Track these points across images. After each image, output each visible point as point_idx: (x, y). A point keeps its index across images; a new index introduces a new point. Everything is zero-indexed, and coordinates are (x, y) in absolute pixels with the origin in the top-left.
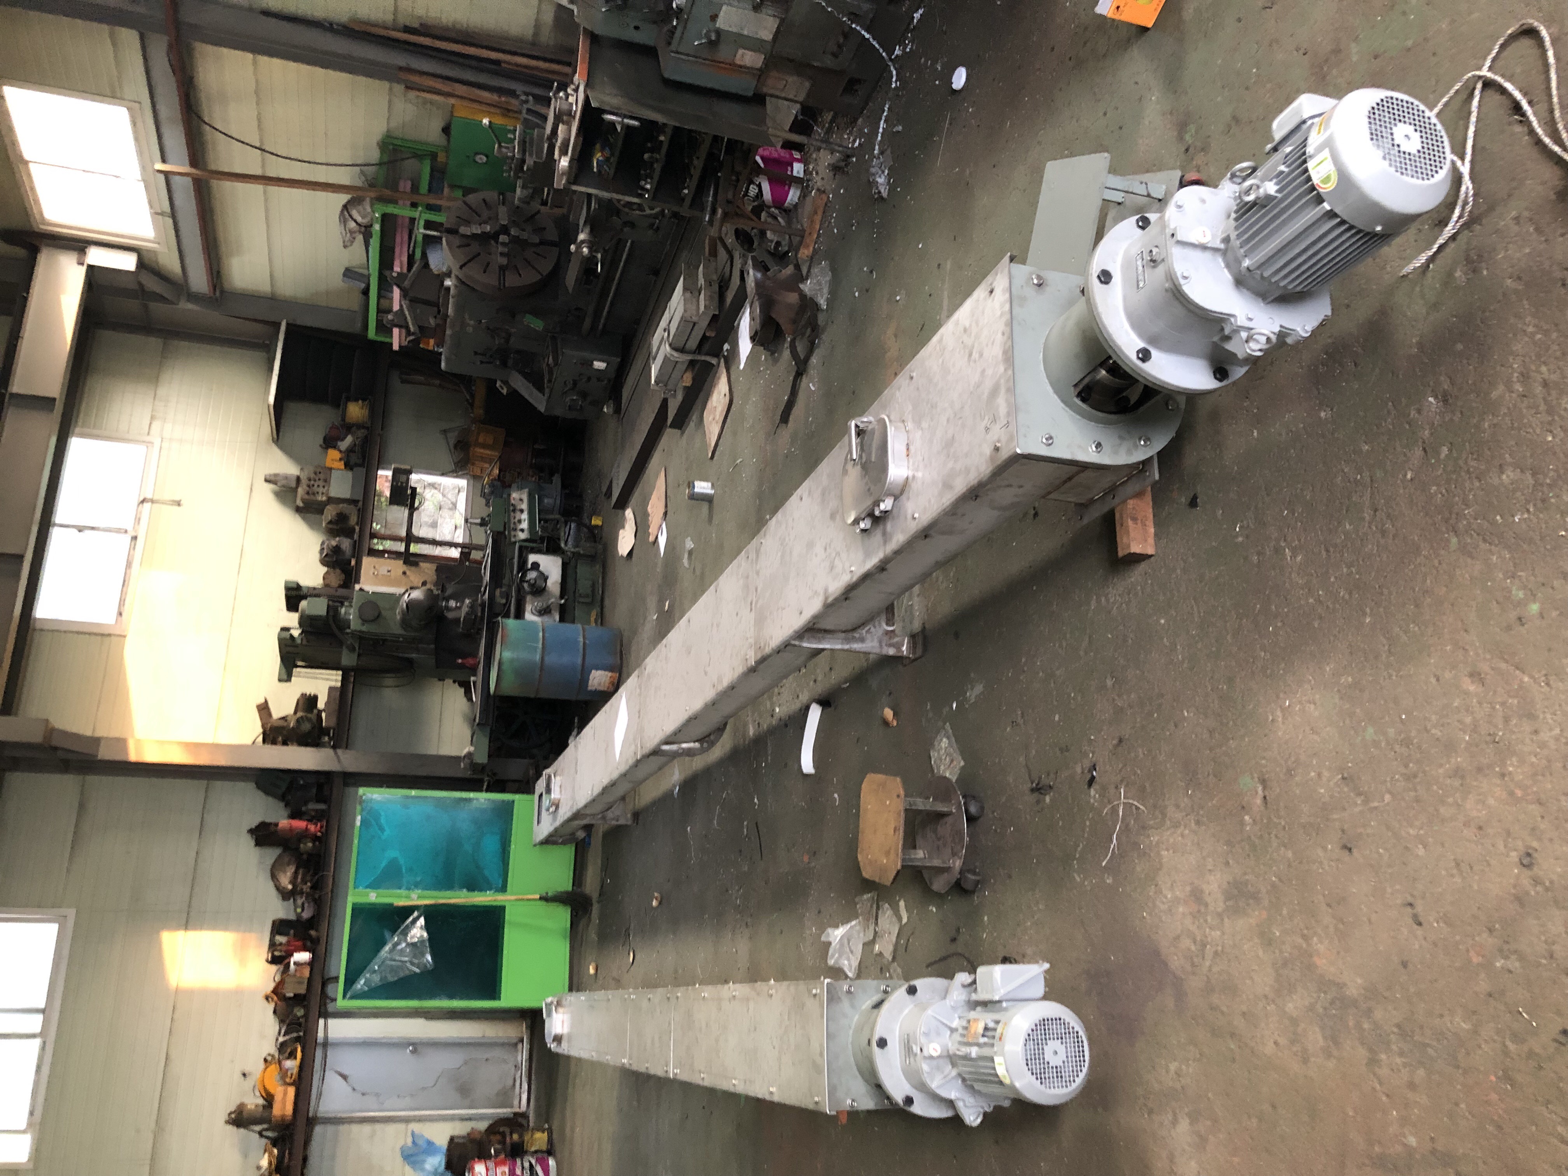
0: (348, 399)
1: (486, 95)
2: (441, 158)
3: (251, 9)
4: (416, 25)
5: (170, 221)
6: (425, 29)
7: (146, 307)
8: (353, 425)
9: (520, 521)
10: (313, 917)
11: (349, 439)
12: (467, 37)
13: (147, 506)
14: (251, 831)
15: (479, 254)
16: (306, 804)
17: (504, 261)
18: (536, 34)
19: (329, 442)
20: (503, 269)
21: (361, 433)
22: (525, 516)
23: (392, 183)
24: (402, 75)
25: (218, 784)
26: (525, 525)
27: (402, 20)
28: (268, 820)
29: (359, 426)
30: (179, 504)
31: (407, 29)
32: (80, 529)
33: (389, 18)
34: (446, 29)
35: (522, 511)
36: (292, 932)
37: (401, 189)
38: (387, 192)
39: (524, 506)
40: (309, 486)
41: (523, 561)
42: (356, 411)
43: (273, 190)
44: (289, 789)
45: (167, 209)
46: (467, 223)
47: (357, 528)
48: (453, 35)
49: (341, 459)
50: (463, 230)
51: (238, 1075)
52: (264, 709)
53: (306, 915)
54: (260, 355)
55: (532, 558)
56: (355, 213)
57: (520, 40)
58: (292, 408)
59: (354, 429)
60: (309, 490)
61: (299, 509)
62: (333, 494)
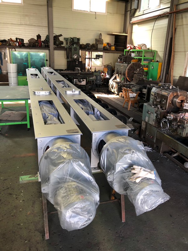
0: (115, 47)
2: (153, 61)
5: (142, 14)
10: (25, 46)
11: (108, 47)
13: (95, 13)
16: (44, 43)
22: (91, 78)
28: (41, 37)
30: (96, 19)
36: (22, 42)
42: (113, 48)
47: (93, 49)
49: (105, 46)
54: (122, 31)
55: (85, 80)
56: (143, 46)
58: (114, 37)
59: (110, 48)
60: (99, 40)
61: (96, 39)
62: (98, 45)
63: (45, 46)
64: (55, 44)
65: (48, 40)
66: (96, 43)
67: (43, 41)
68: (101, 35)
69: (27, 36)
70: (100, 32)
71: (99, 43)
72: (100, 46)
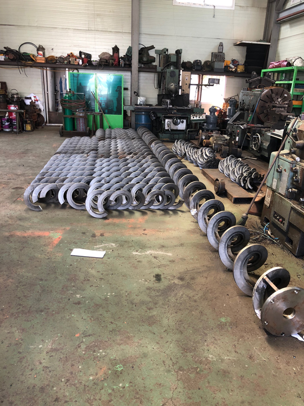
0: (245, 66)
7: (275, 1)
10: (93, 65)
11: (233, 67)
13: (213, 7)
14: (116, 47)
16: (124, 61)
21: (234, 70)
22: (198, 118)
25: (130, 36)
26: (195, 118)
28: (120, 51)
29: (236, 70)
30: (214, 17)
35: (199, 117)
39: (201, 118)
41: (184, 118)
42: (240, 69)
44: (128, 56)
45: (302, 2)
47: (205, 71)
49: (227, 65)
51: (53, 47)
52: (152, 47)
53: (94, 63)
54: (262, 38)
55: (185, 121)
56: (297, 61)
58: (245, 49)
59: (236, 68)
60: (218, 56)
61: (212, 53)
62: (216, 63)
63: (125, 64)
64: (140, 61)
65: (130, 56)
66: (211, 60)
67: (123, 56)
69: (98, 49)
70: (221, 41)
71: (217, 59)
72: (218, 65)
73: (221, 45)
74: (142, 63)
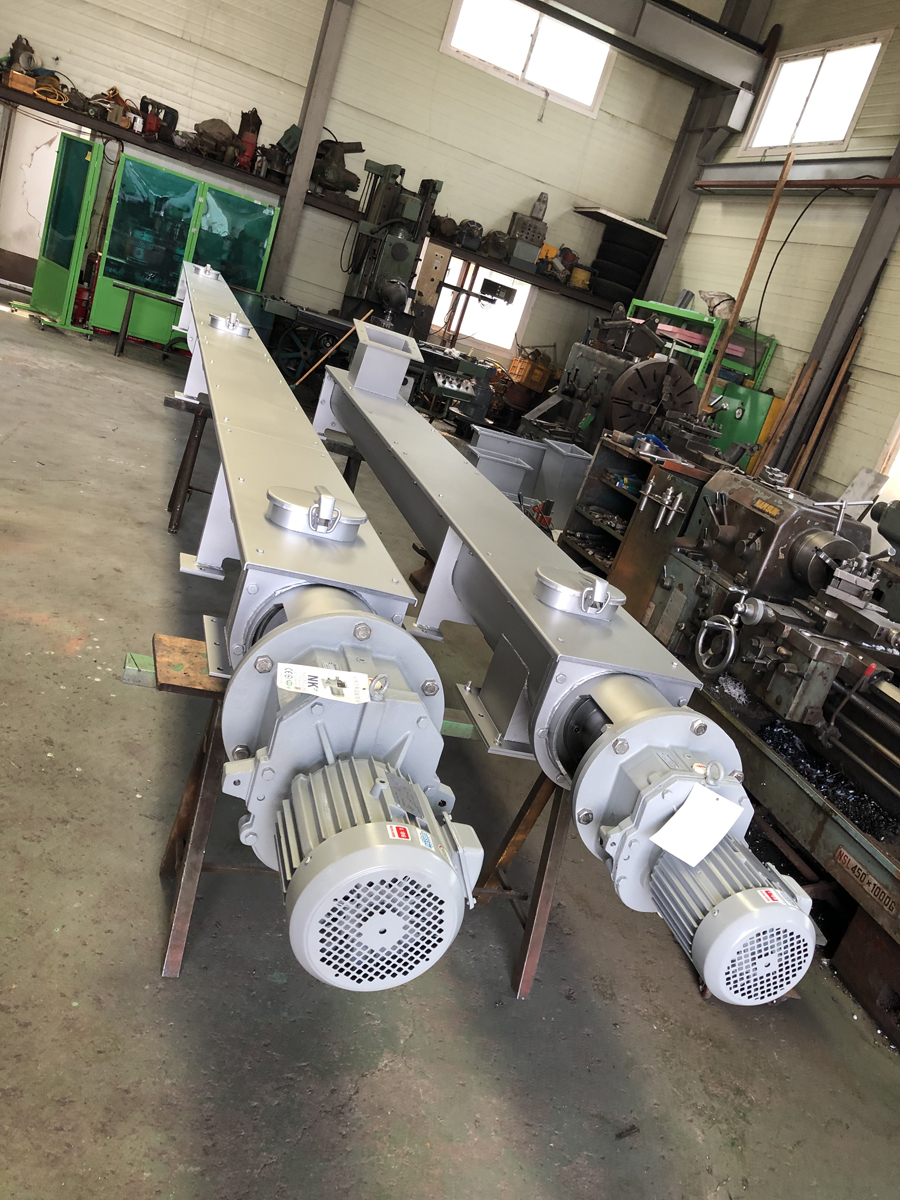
0: (593, 274)
1: (785, 427)
2: (749, 382)
3: (891, 251)
4: (850, 382)
5: (758, 160)
6: (844, 389)
7: (701, 131)
8: (571, 270)
9: (451, 383)
10: (173, 143)
11: (561, 267)
12: (832, 421)
13: (543, 95)
14: (254, 112)
15: (645, 387)
16: (268, 161)
17: (635, 406)
18: (822, 478)
19: (565, 253)
20: (629, 404)
21: (561, 276)
22: (454, 387)
23: (736, 338)
24: (814, 363)
25: (302, 95)
26: (448, 385)
27: (856, 374)
28: (262, 128)
29: (568, 278)
30: (540, 120)
31: (848, 375)
32: (534, 37)
33: (860, 362)
34: (841, 407)
36: (165, 124)
37: (730, 345)
38: (730, 332)
40: (530, 226)
42: (581, 278)
43: (753, 246)
44: (284, 150)
45: (767, 159)
46: (675, 384)
47: (486, 256)
48: (836, 410)
49: (547, 257)
50: (668, 379)
51: (58, 53)
52: (357, 148)
53: (177, 139)
54: (647, 215)
55: (410, 381)
56: (724, 305)
57: (820, 465)
58: (601, 228)
59: (568, 272)
60: (527, 224)
61: (515, 214)
62: (519, 244)
63: (269, 172)
64: (317, 176)
65: (291, 152)
66: (509, 233)
67: (267, 146)
68: (545, 202)
69: (197, 101)
70: (543, 189)
71: (525, 235)
72: (523, 252)
73: (542, 199)
74: (320, 184)
